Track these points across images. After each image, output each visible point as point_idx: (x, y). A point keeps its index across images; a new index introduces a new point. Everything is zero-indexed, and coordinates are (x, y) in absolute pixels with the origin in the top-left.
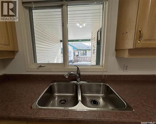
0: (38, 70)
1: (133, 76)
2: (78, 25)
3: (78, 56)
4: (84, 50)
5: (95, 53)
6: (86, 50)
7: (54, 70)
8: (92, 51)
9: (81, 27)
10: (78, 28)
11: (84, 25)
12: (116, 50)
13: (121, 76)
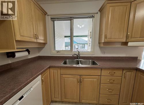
0: (57, 54)
1: (108, 57)
2: (79, 26)
3: (78, 48)
4: (82, 44)
5: (90, 46)
6: (84, 44)
7: (66, 54)
8: (89, 44)
9: (80, 27)
10: (79, 28)
11: (83, 26)
12: (99, 43)
13: (102, 57)
